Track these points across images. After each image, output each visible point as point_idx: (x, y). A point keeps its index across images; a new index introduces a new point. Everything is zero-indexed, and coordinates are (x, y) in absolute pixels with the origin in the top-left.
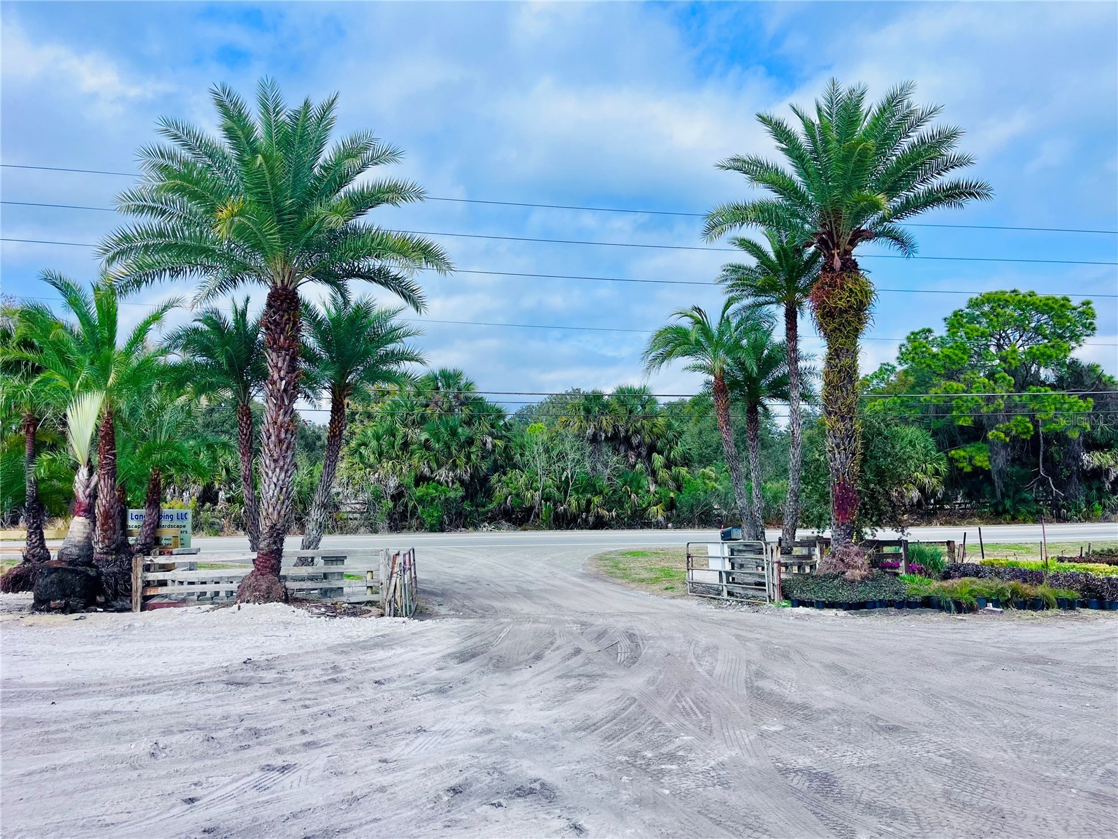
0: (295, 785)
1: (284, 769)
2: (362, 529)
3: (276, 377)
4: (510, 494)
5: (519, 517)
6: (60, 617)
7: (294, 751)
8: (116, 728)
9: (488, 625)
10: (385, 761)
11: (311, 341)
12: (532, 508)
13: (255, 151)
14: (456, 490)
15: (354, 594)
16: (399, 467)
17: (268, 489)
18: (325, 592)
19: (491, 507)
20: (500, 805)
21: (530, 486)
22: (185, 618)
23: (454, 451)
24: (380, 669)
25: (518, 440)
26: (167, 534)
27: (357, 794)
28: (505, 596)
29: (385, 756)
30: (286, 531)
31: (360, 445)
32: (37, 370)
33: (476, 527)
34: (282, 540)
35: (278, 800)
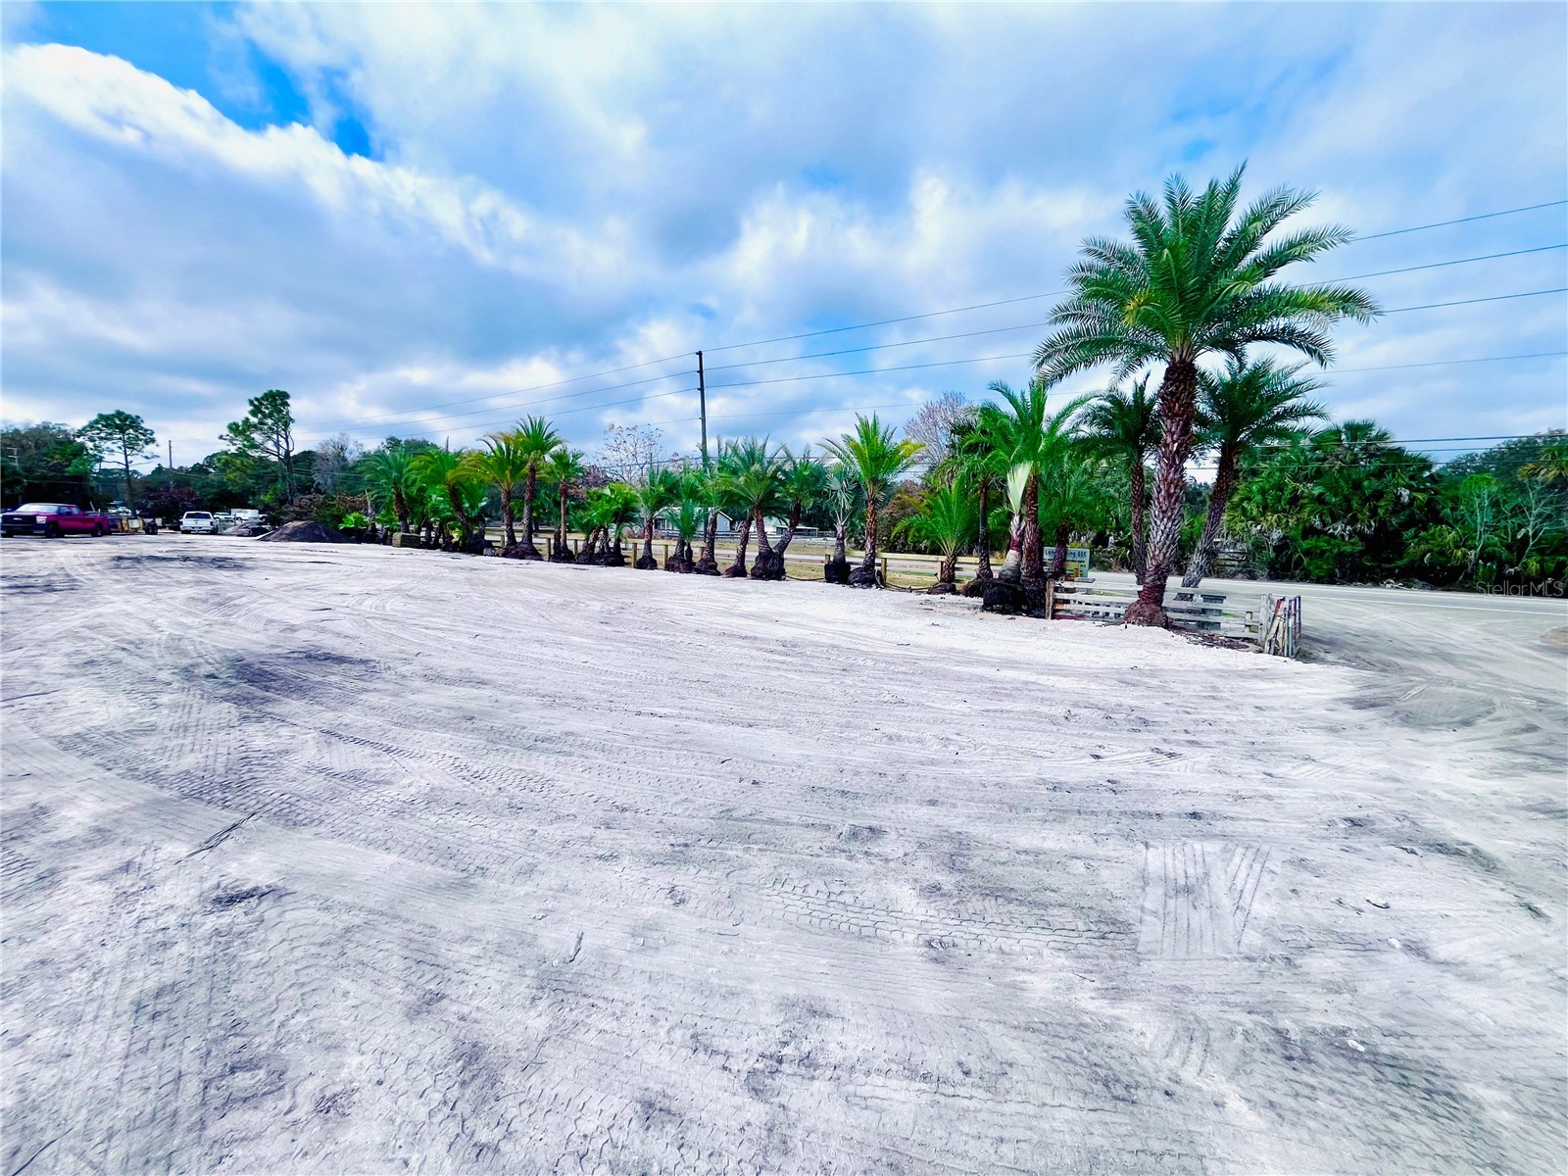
0: (1181, 769)
1: (1171, 755)
2: (1240, 575)
3: (1169, 440)
4: (1430, 551)
5: (1444, 576)
6: (999, 616)
7: (1178, 743)
8: (1040, 694)
9: (1391, 680)
10: (1270, 775)
11: (1202, 406)
12: (1464, 566)
13: (1162, 245)
14: (1353, 544)
15: (1231, 630)
16: (1284, 520)
17: (1157, 536)
18: (1202, 625)
19: (1399, 563)
20: (1413, 852)
21: (1463, 543)
22: (1083, 628)
23: (1355, 505)
24: (1261, 697)
25: (1450, 493)
26: (1071, 566)
27: (1243, 793)
28: (1414, 655)
29: (1269, 771)
30: (1169, 572)
31: (1242, 500)
32: (988, 449)
33: (1377, 582)
34: (1165, 578)
35: (1168, 776)
